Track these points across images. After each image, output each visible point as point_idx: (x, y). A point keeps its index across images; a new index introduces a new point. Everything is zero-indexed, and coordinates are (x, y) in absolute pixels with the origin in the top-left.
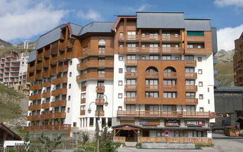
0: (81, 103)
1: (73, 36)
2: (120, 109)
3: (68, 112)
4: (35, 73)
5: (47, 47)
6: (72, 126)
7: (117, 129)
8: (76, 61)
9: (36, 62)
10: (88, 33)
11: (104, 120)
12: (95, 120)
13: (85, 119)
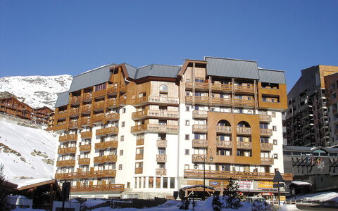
0: (136, 159)
1: (129, 79)
2: (187, 167)
3: (120, 169)
7: (190, 190)
11: (165, 179)
12: (155, 179)
13: (142, 178)
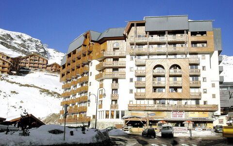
0: (100, 98)
1: (92, 41)
2: (131, 103)
3: (89, 106)
4: (66, 75)
5: (74, 52)
6: (92, 118)
7: (127, 120)
8: (95, 63)
9: (66, 65)
10: (104, 38)
11: (118, 112)
12: (110, 113)
13: (102, 112)
